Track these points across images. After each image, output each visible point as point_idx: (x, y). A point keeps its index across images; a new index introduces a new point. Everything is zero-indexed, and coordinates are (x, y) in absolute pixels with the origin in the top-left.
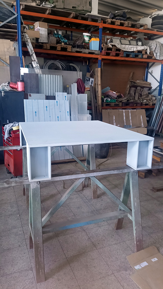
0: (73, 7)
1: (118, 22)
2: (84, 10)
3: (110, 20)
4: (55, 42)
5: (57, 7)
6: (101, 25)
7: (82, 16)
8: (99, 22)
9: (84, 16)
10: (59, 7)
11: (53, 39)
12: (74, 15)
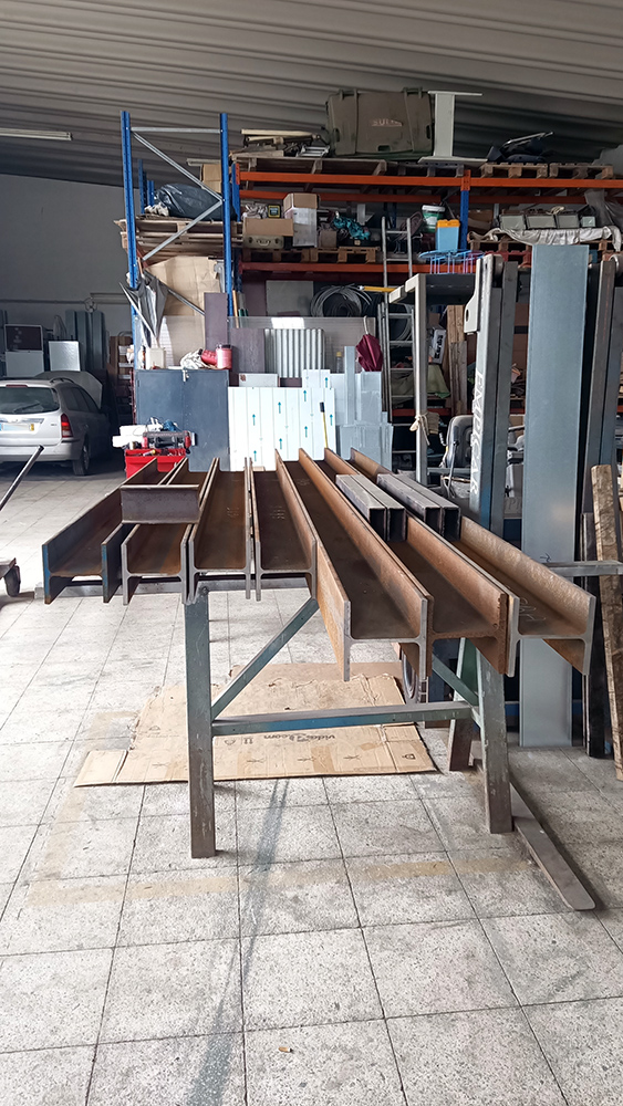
0: (381, 148)
1: (515, 169)
2: (411, 151)
3: (489, 168)
4: (335, 242)
5: (338, 153)
6: (464, 183)
7: (410, 165)
8: (458, 175)
9: (415, 165)
10: (343, 153)
11: (330, 235)
12: (382, 168)
